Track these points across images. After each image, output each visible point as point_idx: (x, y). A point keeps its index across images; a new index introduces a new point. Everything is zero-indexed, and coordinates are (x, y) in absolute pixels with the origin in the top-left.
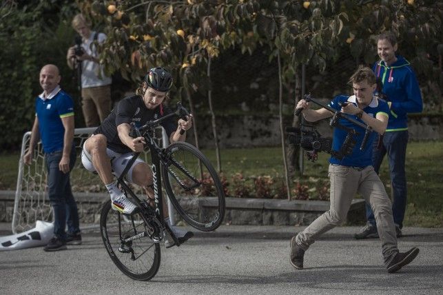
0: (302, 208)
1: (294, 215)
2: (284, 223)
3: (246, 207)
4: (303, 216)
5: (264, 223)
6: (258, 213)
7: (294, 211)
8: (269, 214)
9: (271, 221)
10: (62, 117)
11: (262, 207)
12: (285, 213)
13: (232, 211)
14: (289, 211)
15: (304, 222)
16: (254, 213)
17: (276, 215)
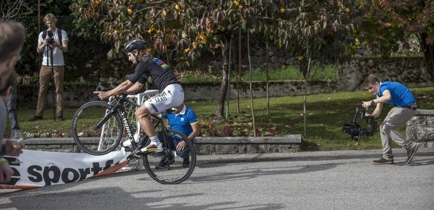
0: (269, 142)
1: (263, 147)
2: (255, 151)
3: (228, 142)
4: (269, 146)
5: (240, 152)
6: (236, 146)
7: (262, 144)
8: (244, 146)
9: (245, 151)
10: (192, 124)
11: (240, 142)
12: (256, 145)
13: (217, 146)
14: (259, 144)
15: (270, 150)
16: (233, 146)
17: (249, 147)
